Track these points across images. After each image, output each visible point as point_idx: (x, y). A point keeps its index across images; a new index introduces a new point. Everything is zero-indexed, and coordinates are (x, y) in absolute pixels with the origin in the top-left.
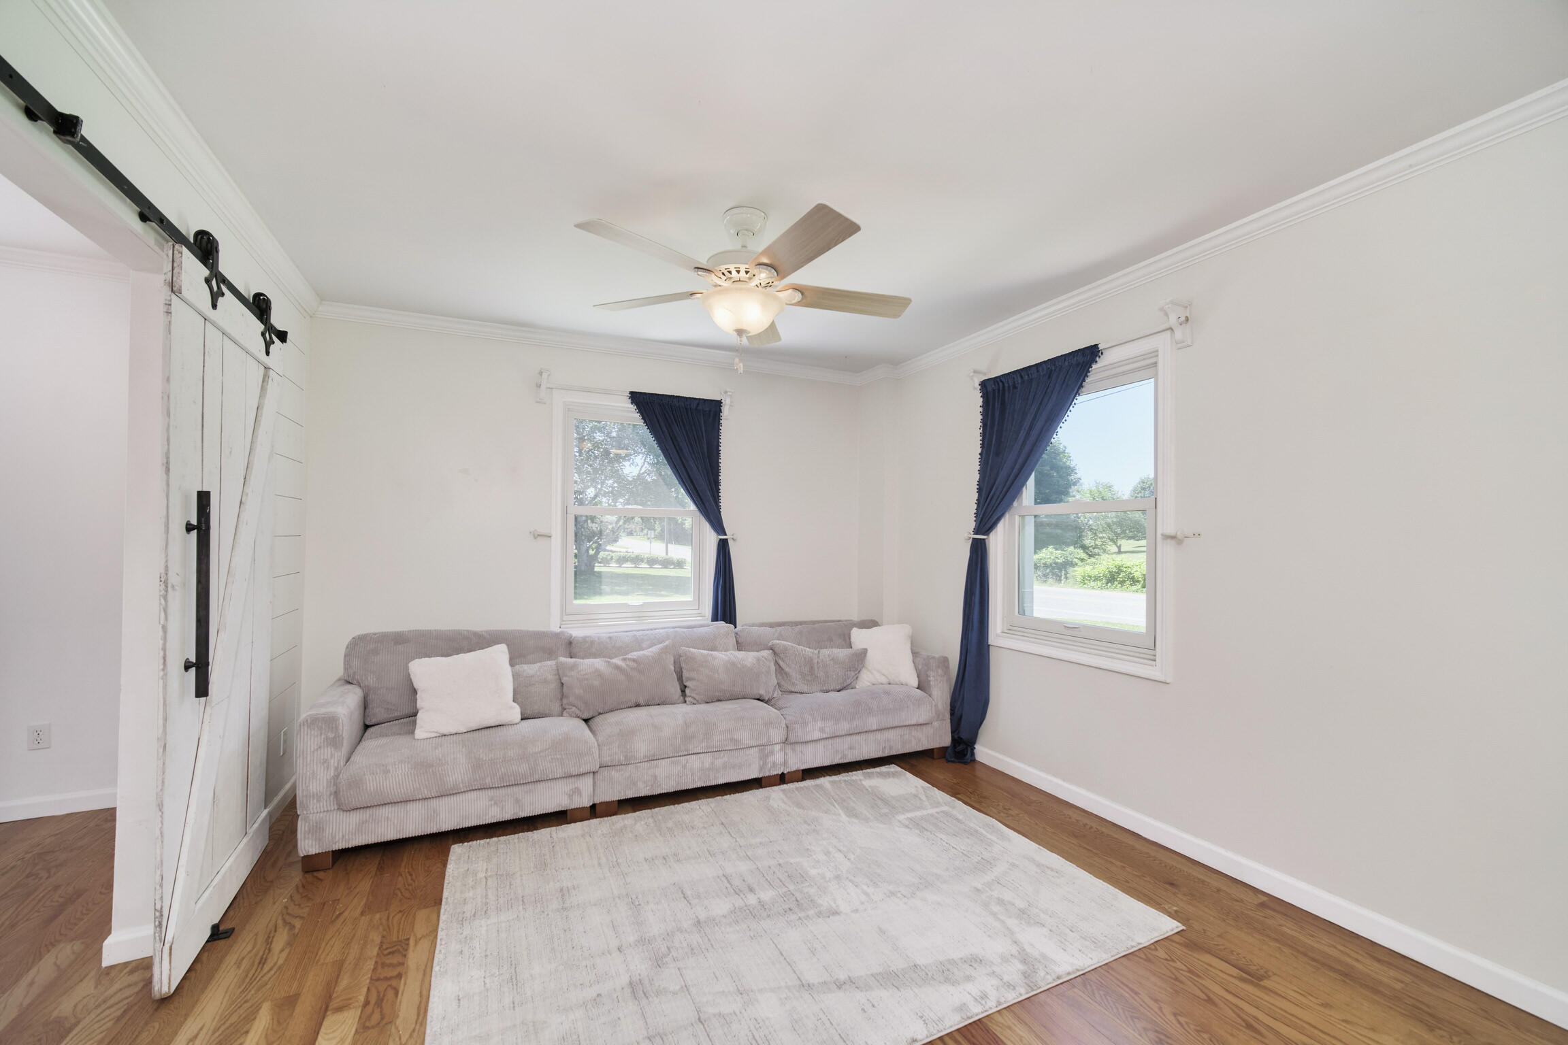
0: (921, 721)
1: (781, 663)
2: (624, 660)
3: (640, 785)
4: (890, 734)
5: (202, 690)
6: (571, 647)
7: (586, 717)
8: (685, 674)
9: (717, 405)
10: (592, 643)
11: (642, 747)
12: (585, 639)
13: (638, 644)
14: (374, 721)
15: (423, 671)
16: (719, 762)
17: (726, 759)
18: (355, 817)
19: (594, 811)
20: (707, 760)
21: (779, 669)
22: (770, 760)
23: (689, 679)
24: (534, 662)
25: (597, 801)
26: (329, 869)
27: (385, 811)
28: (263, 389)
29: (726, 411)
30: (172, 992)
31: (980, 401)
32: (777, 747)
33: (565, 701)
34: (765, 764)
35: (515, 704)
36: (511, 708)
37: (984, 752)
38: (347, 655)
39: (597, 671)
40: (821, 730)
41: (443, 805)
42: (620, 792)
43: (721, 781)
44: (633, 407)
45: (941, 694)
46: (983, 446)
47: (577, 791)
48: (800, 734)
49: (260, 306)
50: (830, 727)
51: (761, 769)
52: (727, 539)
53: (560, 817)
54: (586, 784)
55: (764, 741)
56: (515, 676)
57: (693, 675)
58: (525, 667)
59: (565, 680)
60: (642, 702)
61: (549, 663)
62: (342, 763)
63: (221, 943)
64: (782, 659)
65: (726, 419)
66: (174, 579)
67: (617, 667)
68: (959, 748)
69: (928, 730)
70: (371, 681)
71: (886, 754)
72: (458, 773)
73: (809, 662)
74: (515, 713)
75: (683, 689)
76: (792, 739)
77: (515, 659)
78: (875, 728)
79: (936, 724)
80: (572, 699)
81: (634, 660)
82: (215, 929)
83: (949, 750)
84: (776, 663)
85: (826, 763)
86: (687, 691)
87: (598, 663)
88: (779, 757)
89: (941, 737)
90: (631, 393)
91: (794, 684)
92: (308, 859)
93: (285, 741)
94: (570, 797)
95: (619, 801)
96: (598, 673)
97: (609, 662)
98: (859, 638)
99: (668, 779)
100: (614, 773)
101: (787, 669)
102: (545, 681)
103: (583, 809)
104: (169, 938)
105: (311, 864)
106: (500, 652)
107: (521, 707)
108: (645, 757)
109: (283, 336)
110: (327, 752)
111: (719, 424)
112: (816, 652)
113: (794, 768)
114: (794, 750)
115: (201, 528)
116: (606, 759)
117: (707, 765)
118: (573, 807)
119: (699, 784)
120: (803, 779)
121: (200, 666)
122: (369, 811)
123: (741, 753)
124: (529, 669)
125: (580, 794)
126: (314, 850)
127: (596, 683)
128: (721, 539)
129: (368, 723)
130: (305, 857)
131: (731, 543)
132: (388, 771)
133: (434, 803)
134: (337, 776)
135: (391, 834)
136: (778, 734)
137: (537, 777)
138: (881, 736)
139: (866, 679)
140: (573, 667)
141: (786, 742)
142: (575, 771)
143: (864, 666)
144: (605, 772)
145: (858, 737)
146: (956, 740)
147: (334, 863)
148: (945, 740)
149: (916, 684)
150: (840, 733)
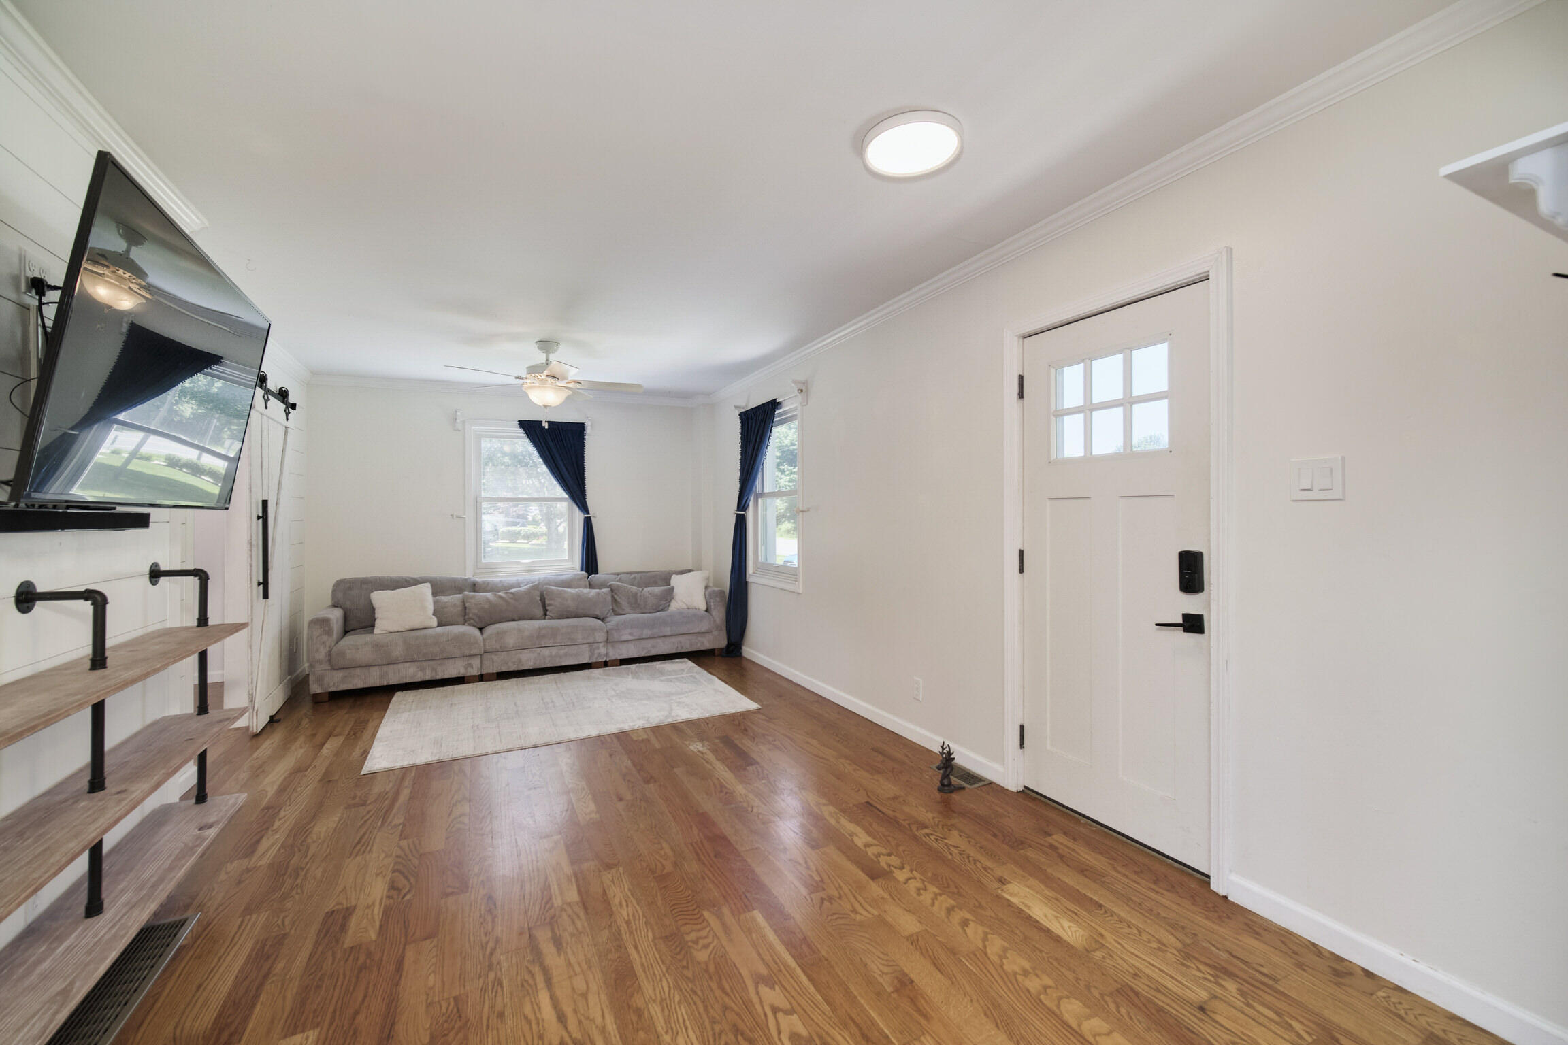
0: (703, 630)
1: (615, 596)
2: (505, 593)
3: (510, 664)
4: (681, 639)
5: (266, 596)
6: (474, 587)
7: (480, 626)
8: (547, 602)
9: (581, 427)
10: (488, 584)
11: (511, 641)
12: (484, 583)
13: (518, 585)
14: (351, 628)
15: (379, 598)
16: (562, 652)
17: (566, 650)
18: (340, 674)
19: (481, 678)
20: (554, 651)
21: (614, 601)
22: (596, 652)
23: (550, 605)
24: (449, 595)
25: (484, 672)
26: (325, 702)
27: (357, 671)
28: (285, 440)
29: (588, 430)
30: (259, 731)
31: (739, 425)
32: (601, 645)
33: (467, 617)
34: (593, 654)
35: (434, 617)
36: (432, 618)
37: (748, 651)
38: (334, 591)
39: (487, 599)
40: (631, 634)
41: (390, 669)
42: (497, 668)
43: (564, 664)
44: (521, 430)
45: (719, 614)
46: (742, 454)
47: (470, 665)
48: (615, 636)
49: (283, 395)
50: (637, 633)
51: (590, 658)
52: (590, 517)
53: (460, 680)
54: (476, 662)
55: (591, 640)
56: (435, 603)
57: (552, 602)
58: (442, 597)
59: (467, 605)
60: (516, 618)
61: (458, 595)
62: (333, 644)
63: (275, 724)
64: (616, 594)
65: (589, 435)
66: (254, 542)
67: (500, 597)
68: (731, 648)
69: (710, 637)
70: (348, 605)
71: (679, 651)
72: (398, 652)
73: (635, 595)
74: (434, 622)
75: (545, 610)
76: (610, 640)
77: (434, 594)
78: (669, 633)
79: (715, 633)
80: (471, 615)
81: (512, 593)
82: (272, 717)
83: (724, 650)
84: (613, 596)
85: (636, 655)
86: (548, 613)
87: (489, 595)
88: (603, 650)
89: (718, 640)
90: (519, 421)
91: (624, 610)
92: (315, 696)
93: (297, 643)
94: (466, 669)
95: (498, 673)
96: (488, 600)
97: (496, 595)
98: (676, 580)
99: (528, 660)
100: (494, 657)
101: (619, 600)
102: (455, 605)
103: (474, 676)
104: (256, 708)
105: (317, 700)
106: (426, 589)
107: (438, 618)
108: (513, 647)
109: (293, 406)
110: (325, 638)
111: (584, 439)
112: (641, 589)
113: (613, 658)
114: (613, 646)
115: (264, 517)
116: (488, 648)
117: (554, 654)
118: (469, 674)
119: (549, 665)
120: (621, 665)
121: (265, 584)
122: (348, 671)
123: (576, 647)
124: (444, 599)
125: (472, 667)
126: (319, 691)
127: (486, 606)
128: (585, 518)
129: (347, 629)
130: (314, 695)
131: (592, 519)
132: (358, 649)
133: (385, 668)
134: (330, 651)
135: (360, 684)
136: (600, 636)
137: (444, 656)
138: (674, 639)
139: (674, 606)
140: (473, 597)
141: (607, 641)
142: (467, 653)
143: (673, 598)
144: (488, 656)
145: (659, 640)
146: (729, 644)
147: (329, 700)
148: (723, 643)
149: (705, 608)
150: (644, 637)
